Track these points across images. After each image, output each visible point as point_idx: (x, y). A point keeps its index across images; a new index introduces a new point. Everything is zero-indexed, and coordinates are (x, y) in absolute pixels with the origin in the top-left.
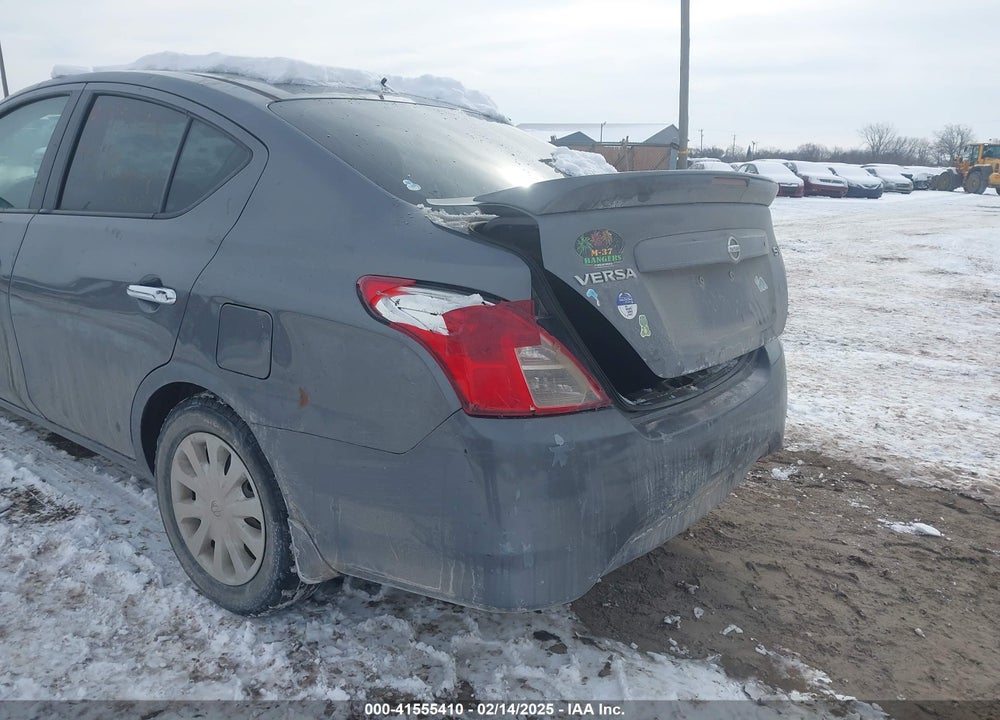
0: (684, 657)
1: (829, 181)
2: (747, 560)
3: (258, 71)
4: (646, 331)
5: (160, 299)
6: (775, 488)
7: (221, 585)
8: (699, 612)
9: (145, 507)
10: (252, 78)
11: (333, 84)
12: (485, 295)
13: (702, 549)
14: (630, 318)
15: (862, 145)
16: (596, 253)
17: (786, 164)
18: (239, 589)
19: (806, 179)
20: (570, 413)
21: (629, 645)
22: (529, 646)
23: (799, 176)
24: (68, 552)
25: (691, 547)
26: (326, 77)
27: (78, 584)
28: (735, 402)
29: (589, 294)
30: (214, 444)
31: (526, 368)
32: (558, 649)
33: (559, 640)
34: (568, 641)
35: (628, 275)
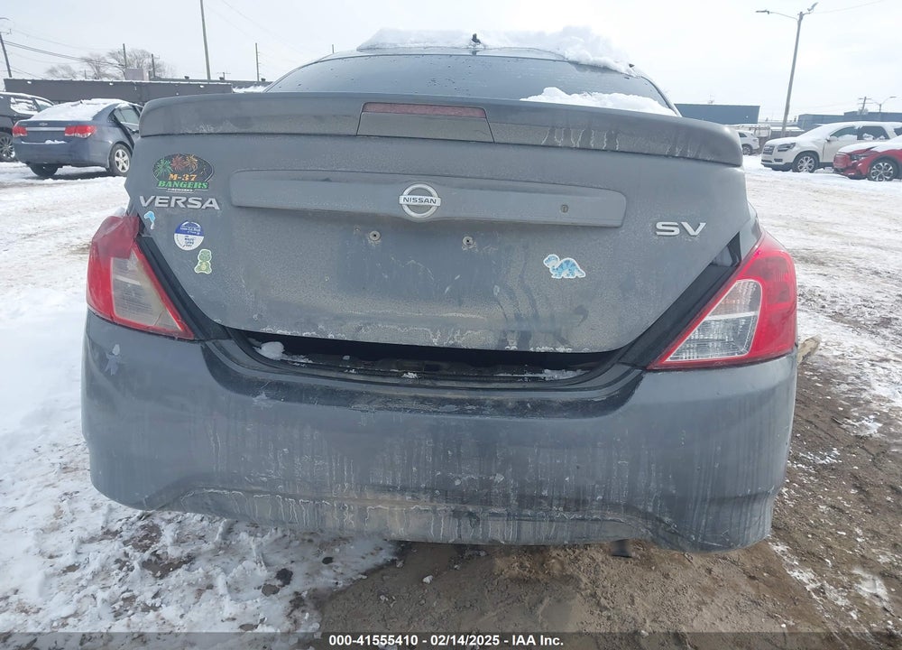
4: (204, 267)
14: (188, 249)
16: (174, 177)
29: (147, 216)
31: (116, 277)
32: (269, 590)
33: (284, 586)
34: (287, 591)
35: (207, 204)
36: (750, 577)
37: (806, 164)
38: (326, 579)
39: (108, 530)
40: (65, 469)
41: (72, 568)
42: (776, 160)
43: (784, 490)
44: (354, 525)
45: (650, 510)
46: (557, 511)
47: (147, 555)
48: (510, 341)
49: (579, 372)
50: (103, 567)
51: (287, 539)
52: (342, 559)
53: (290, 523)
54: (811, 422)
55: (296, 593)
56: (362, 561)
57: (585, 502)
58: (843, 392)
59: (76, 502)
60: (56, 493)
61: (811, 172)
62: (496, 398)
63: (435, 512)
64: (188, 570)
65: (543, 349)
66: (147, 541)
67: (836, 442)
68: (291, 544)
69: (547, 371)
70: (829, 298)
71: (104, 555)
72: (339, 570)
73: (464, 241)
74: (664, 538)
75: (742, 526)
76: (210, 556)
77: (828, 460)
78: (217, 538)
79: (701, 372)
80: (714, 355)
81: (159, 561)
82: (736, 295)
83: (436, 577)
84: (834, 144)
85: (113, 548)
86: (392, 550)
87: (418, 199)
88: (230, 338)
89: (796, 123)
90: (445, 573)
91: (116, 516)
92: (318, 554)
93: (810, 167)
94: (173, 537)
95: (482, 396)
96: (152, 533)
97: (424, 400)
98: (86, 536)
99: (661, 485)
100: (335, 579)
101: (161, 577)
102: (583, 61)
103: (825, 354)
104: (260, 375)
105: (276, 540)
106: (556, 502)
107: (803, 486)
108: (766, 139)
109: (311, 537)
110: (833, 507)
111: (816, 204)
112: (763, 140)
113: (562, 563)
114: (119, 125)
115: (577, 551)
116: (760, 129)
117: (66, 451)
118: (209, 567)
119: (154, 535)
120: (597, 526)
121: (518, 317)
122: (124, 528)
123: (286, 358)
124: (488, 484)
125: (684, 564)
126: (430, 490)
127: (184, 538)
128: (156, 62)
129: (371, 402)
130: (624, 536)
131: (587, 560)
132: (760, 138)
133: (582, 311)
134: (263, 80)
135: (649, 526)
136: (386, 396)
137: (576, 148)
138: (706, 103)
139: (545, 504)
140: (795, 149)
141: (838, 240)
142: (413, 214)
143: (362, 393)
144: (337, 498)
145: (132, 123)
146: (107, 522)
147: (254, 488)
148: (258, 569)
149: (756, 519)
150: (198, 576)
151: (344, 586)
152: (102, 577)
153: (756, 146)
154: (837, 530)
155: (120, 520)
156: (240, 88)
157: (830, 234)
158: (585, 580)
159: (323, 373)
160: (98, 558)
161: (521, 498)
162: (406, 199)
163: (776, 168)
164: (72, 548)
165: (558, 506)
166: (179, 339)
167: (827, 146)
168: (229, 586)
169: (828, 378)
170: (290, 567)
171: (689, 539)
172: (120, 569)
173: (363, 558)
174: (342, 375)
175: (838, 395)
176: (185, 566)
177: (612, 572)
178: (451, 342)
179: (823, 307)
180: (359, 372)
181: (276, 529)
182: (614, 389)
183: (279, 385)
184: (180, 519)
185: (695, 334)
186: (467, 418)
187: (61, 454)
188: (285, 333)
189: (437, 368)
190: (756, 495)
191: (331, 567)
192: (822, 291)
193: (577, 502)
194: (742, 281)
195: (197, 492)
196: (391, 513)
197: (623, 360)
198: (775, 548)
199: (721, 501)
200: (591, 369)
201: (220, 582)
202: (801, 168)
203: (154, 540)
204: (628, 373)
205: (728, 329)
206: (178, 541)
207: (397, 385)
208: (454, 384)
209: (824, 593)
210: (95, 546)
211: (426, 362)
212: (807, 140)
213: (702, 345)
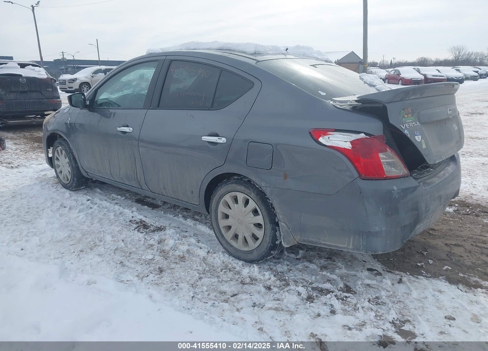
0: (430, 277)
1: (437, 76)
2: (445, 243)
3: (241, 49)
4: (424, 146)
5: (219, 141)
6: (448, 215)
7: (241, 251)
8: (431, 262)
9: (190, 226)
10: (239, 52)
11: (270, 52)
12: (366, 134)
13: (424, 239)
14: (419, 141)
15: (450, 57)
16: (406, 116)
17: (414, 69)
18: (251, 252)
19: (425, 75)
20: (397, 178)
21: (406, 273)
22: (367, 273)
23: (421, 74)
24: (171, 242)
25: (419, 238)
26: (267, 49)
27: (181, 253)
28: (447, 175)
29: (406, 132)
30: (241, 197)
31: (383, 161)
35: (417, 124)
37: (85, 89)
42: (69, 88)
84: (95, 78)
140: (78, 81)
163: (69, 92)
212: (82, 76)
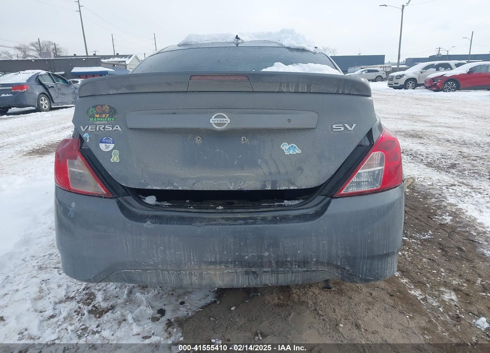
4: (115, 159)
14: (107, 151)
16: (98, 116)
31: (70, 169)
32: (154, 319)
33: (161, 317)
34: (164, 319)
35: (115, 128)
36: (391, 295)
37: (411, 85)
38: (182, 312)
39: (68, 297)
40: (40, 268)
41: (52, 317)
42: (395, 84)
43: (406, 253)
44: (197, 282)
45: (339, 264)
46: (295, 268)
47: (90, 307)
48: (267, 185)
49: (301, 201)
50: (69, 315)
51: (161, 294)
52: (190, 302)
53: (166, 283)
54: (418, 219)
55: (168, 320)
56: (199, 302)
57: (308, 262)
58: (433, 203)
59: (49, 284)
60: (38, 280)
61: (414, 89)
62: (262, 216)
63: (236, 272)
64: (112, 313)
65: (283, 188)
66: (90, 301)
67: (431, 227)
68: (163, 297)
69: (286, 201)
70: (425, 155)
71: (68, 309)
72: (189, 307)
73: (242, 139)
74: (347, 278)
75: (383, 269)
76: (123, 305)
77: (427, 237)
78: (125, 296)
79: (358, 197)
80: (364, 188)
81: (97, 310)
82: (373, 159)
83: (237, 306)
84: (424, 74)
85: (73, 305)
86: (214, 296)
87: (219, 120)
88: (130, 195)
89: (404, 63)
90: (241, 305)
91: (71, 289)
92: (177, 300)
93: (413, 86)
94: (102, 297)
95: (255, 215)
96: (91, 297)
97: (228, 219)
98: (57, 300)
99: (343, 252)
100: (187, 312)
101: (99, 317)
102: (292, 47)
103: (423, 184)
104: (146, 213)
105: (155, 295)
106: (294, 263)
107: (415, 250)
108: (389, 72)
109: (172, 292)
110: (430, 259)
111: (417, 106)
112: (388, 73)
113: (299, 296)
114: (41, 84)
115: (306, 290)
116: (386, 67)
117: (40, 259)
118: (123, 311)
119: (92, 297)
120: (314, 274)
121: (270, 173)
122: (77, 295)
123: (158, 203)
124: (261, 257)
125: (358, 292)
126: (233, 262)
127: (108, 298)
128: (57, 47)
129: (202, 222)
130: (327, 278)
131: (311, 293)
132: (386, 72)
133: (300, 169)
134: (117, 54)
135: (339, 272)
136: (209, 219)
137: (292, 92)
138: (357, 55)
139: (289, 265)
140: (405, 77)
141: (429, 125)
142: (217, 127)
143: (197, 218)
144: (188, 270)
145: (48, 82)
146: (67, 293)
147: (147, 268)
148: (148, 310)
149: (390, 265)
150: (117, 315)
151: (191, 315)
152: (69, 320)
153: (384, 76)
154: (432, 270)
155: (74, 291)
156: (105, 59)
157: (424, 122)
158: (310, 303)
159: (177, 209)
160: (66, 311)
161: (277, 263)
162: (213, 120)
163: (395, 88)
164: (52, 307)
165: (295, 265)
166: (104, 197)
167: (421, 75)
168: (134, 319)
169: (426, 196)
170: (163, 307)
171: (358, 277)
172: (78, 315)
173: (200, 301)
174: (186, 210)
175: (430, 204)
176: (110, 311)
177: (324, 298)
178: (239, 188)
179: (422, 160)
180: (195, 208)
181: (154, 290)
182: (318, 208)
183: (156, 217)
184: (104, 288)
185: (354, 179)
186: (249, 226)
187: (37, 261)
188: (158, 188)
189: (232, 203)
190: (389, 254)
191: (184, 306)
192: (421, 152)
193: (304, 262)
194: (375, 153)
195: (118, 272)
196: (215, 275)
197: (321, 194)
198: (402, 281)
199: (372, 257)
200: (306, 199)
201: (129, 317)
202: (408, 87)
203: (92, 300)
204: (324, 199)
205: (370, 176)
206: (105, 299)
207: (214, 213)
208: (242, 210)
209: (427, 300)
210: (63, 305)
211: (227, 201)
212: (410, 72)
213: (358, 184)
